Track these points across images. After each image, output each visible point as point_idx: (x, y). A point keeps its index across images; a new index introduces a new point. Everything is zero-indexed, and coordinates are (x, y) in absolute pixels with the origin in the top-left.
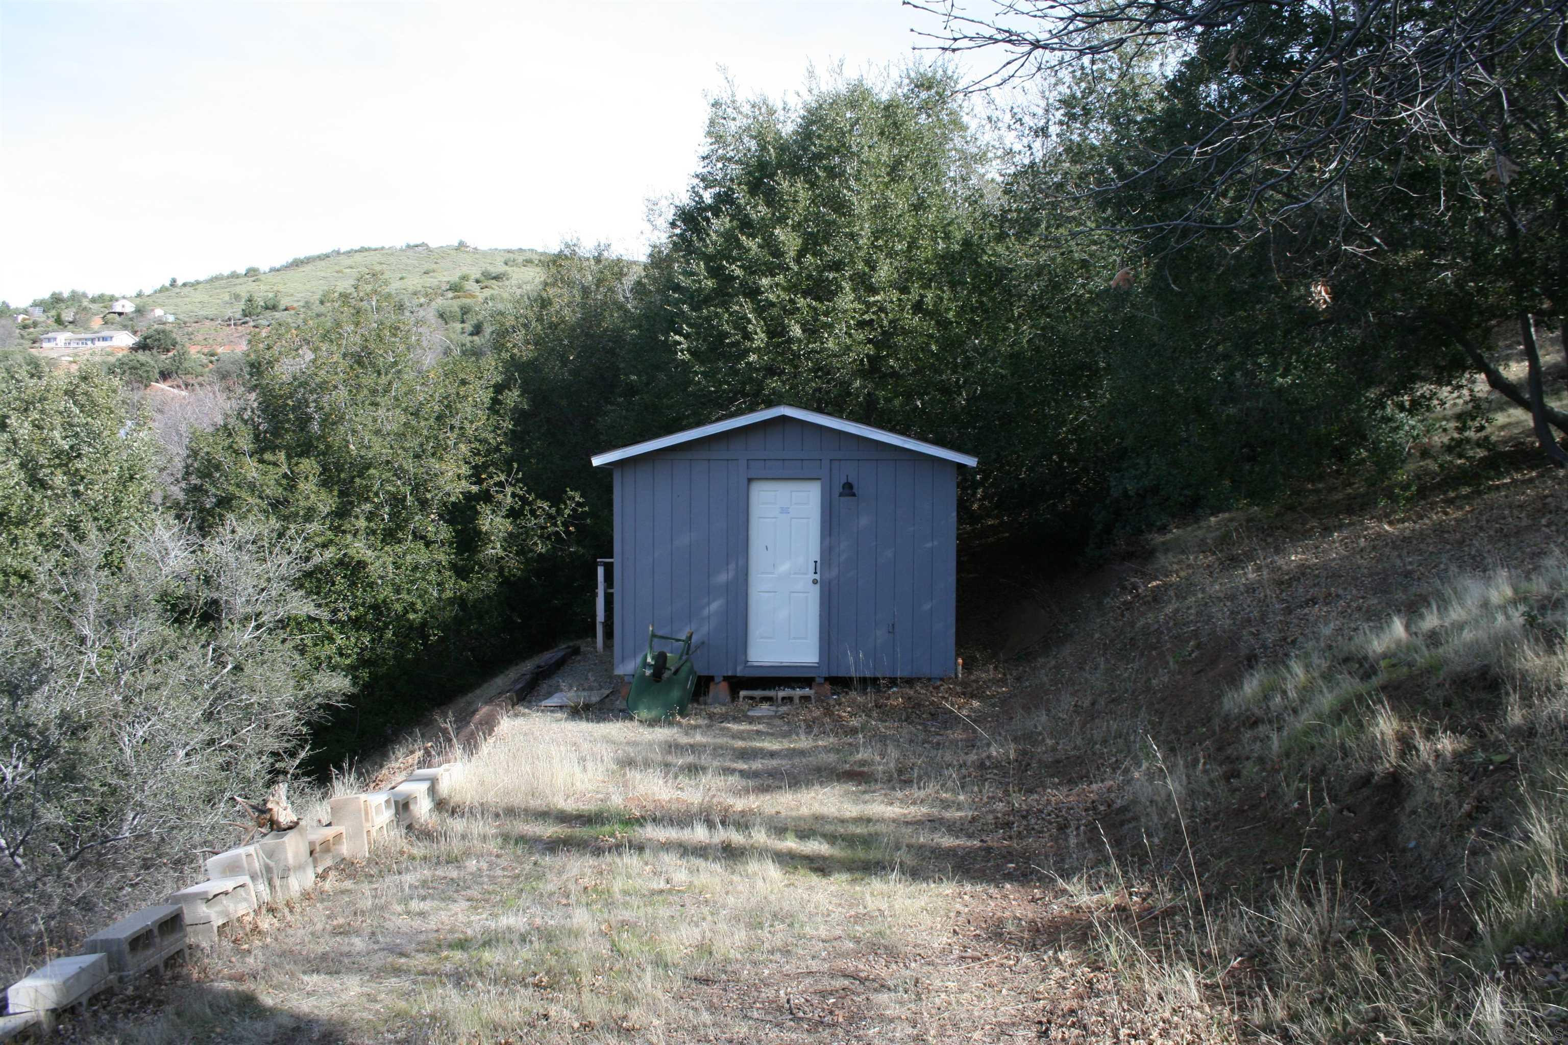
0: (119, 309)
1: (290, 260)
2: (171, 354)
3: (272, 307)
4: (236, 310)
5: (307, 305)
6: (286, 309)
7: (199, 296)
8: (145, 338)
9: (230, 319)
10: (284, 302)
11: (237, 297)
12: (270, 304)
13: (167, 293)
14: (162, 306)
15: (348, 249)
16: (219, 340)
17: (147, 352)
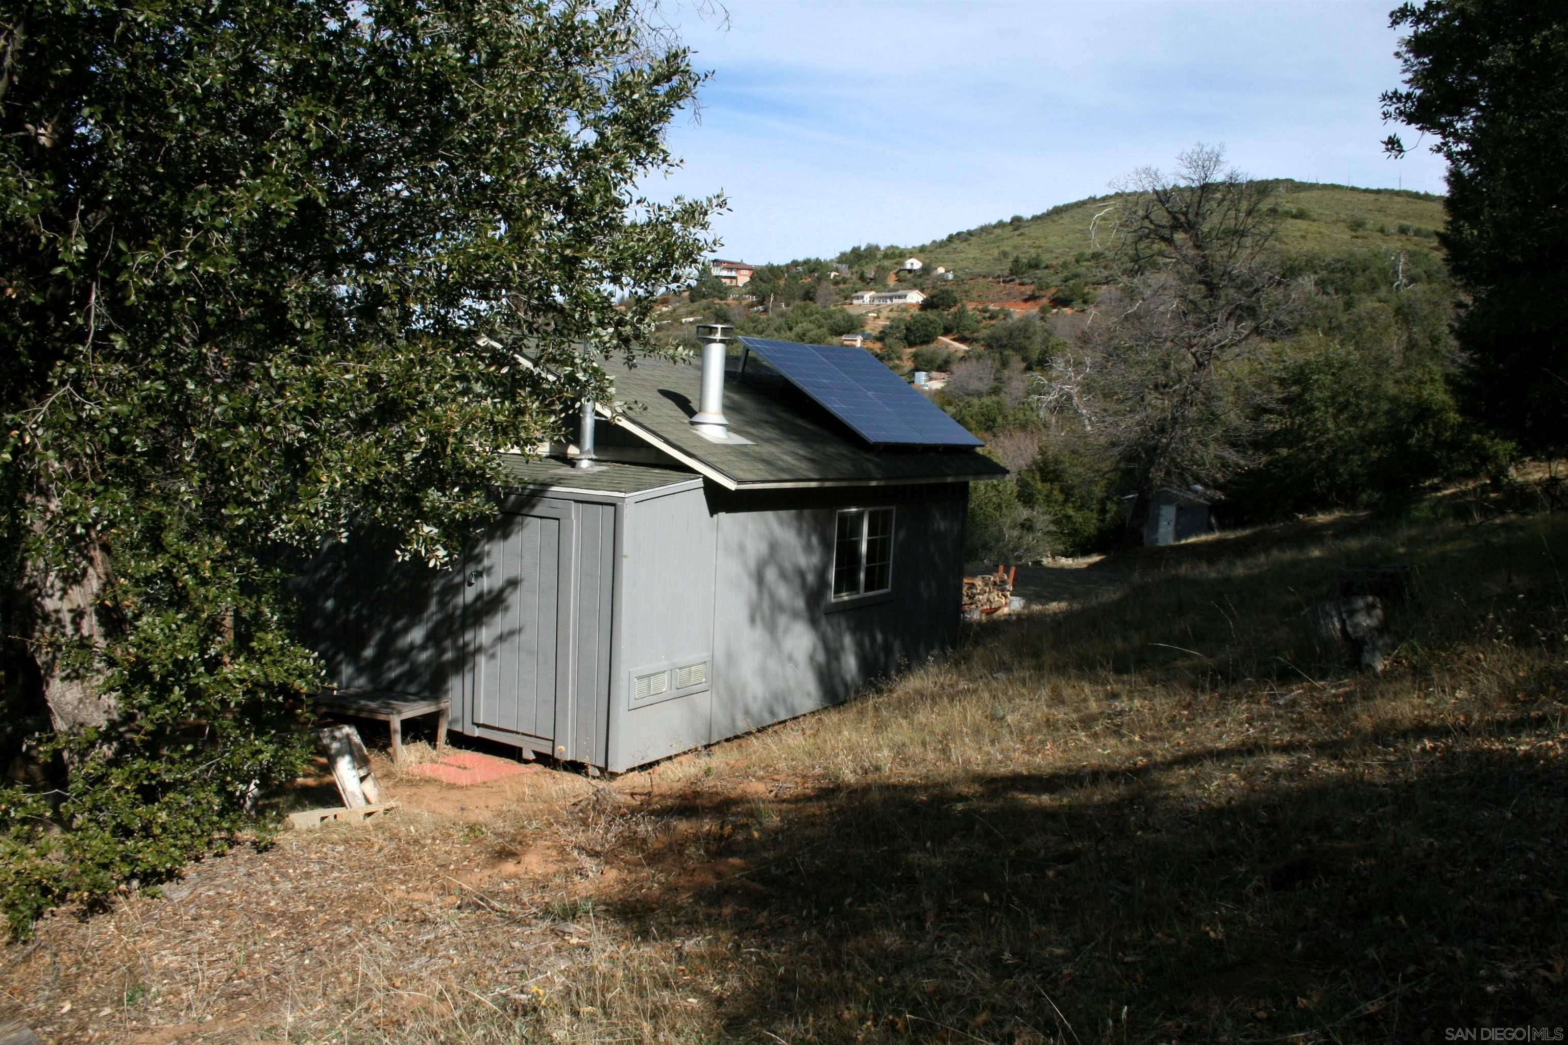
0: (908, 267)
1: (1051, 208)
2: (952, 310)
3: (1034, 265)
4: (1005, 267)
5: (1065, 265)
6: (1047, 267)
7: (972, 251)
8: (932, 297)
9: (999, 277)
10: (1046, 258)
11: (1005, 254)
12: (1033, 262)
13: (946, 249)
14: (942, 262)
15: (1104, 194)
16: (991, 297)
17: (935, 311)
